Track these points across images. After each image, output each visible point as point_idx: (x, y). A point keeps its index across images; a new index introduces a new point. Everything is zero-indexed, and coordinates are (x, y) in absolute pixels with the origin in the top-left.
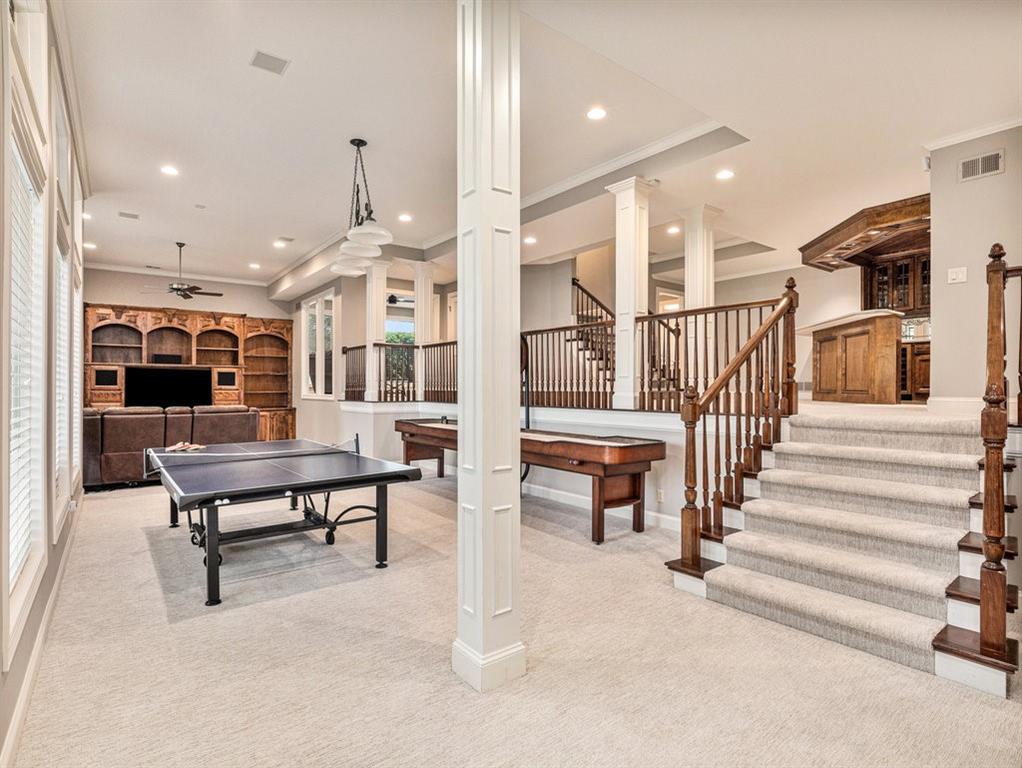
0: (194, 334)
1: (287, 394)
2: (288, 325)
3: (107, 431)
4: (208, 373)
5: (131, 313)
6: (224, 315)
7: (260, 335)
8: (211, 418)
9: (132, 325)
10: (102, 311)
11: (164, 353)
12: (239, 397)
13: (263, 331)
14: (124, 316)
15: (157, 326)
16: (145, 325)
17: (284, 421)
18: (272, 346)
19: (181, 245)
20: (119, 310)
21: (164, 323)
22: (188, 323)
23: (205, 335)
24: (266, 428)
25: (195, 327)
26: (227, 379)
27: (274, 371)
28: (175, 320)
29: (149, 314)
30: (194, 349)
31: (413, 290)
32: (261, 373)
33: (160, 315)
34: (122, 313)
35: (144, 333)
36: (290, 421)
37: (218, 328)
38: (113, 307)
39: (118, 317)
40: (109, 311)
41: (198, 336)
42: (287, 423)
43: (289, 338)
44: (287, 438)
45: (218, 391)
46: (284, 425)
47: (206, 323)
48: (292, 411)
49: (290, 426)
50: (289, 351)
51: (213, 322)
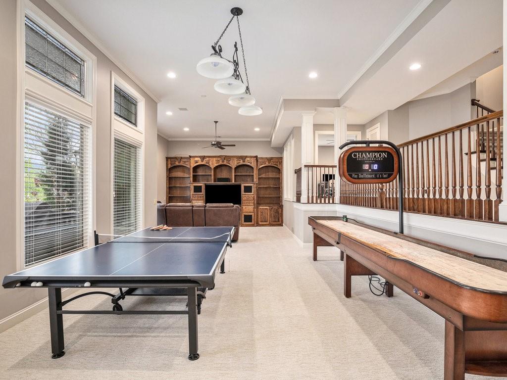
0: (233, 167)
1: (279, 197)
2: (280, 160)
3: (168, 215)
4: (239, 186)
5: (207, 159)
6: (246, 157)
7: (265, 166)
8: (214, 210)
9: (208, 165)
10: (196, 159)
11: (223, 177)
12: (254, 198)
13: (267, 164)
14: (204, 161)
15: (218, 164)
16: (213, 164)
17: (277, 212)
18: (273, 172)
19: (216, 122)
20: (203, 158)
21: (221, 163)
22: (231, 162)
23: (238, 168)
24: (268, 214)
25: (234, 164)
26: (248, 189)
27: (274, 185)
28: (225, 161)
29: (215, 159)
30: (233, 174)
31: (334, 130)
32: (268, 186)
33: (219, 159)
34: (203, 159)
35: (212, 168)
36: (280, 212)
37: (244, 163)
38: (200, 157)
39: (202, 161)
40: (199, 159)
41: (235, 168)
42: (278, 213)
43: (281, 167)
44: (279, 221)
45: (244, 195)
46: (277, 214)
47: (239, 161)
48: (281, 207)
49: (280, 215)
50: (281, 174)
51: (242, 161)
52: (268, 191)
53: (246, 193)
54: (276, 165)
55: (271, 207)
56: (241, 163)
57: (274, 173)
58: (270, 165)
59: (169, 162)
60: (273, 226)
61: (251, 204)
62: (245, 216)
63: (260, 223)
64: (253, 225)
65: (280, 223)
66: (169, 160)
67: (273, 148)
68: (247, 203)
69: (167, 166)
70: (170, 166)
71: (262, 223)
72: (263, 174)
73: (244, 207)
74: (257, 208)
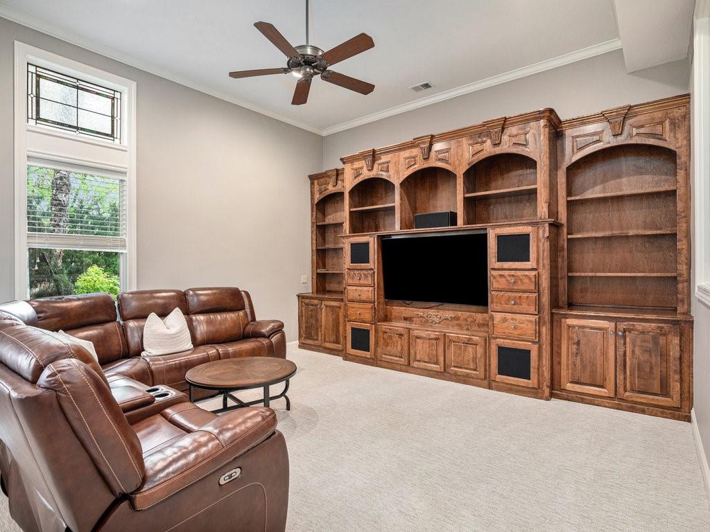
0: (460, 172)
1: (675, 280)
2: (674, 111)
5: (384, 158)
6: (506, 123)
7: (600, 151)
9: (384, 177)
10: (356, 165)
12: (538, 284)
13: (608, 141)
14: (375, 166)
15: (412, 171)
16: (396, 172)
17: (657, 349)
20: (372, 157)
21: (419, 164)
22: (451, 154)
23: (476, 170)
24: (604, 354)
25: (460, 159)
26: (515, 248)
27: (645, 228)
28: (433, 155)
29: (402, 154)
30: (460, 197)
32: (616, 231)
33: (414, 152)
34: (373, 161)
35: (397, 182)
36: (675, 352)
37: (498, 151)
38: (366, 156)
39: (371, 169)
40: (363, 163)
41: (468, 174)
42: (664, 356)
43: (682, 141)
44: (665, 391)
45: (499, 272)
46: (655, 359)
47: (478, 147)
48: (684, 328)
49: (674, 365)
50: (681, 174)
51: (489, 142)
52: (619, 254)
53: (507, 265)
54: (653, 135)
55: (622, 326)
56: (488, 149)
57: (648, 178)
58: (621, 140)
59: (316, 187)
60: (632, 409)
61: (524, 307)
62: (501, 350)
63: (569, 386)
64: (535, 393)
65: (674, 401)
66: (316, 182)
67: (633, 73)
68: (509, 299)
69: (312, 199)
70: (317, 197)
71: (577, 388)
72: (595, 184)
73: (498, 316)
74: (554, 322)
